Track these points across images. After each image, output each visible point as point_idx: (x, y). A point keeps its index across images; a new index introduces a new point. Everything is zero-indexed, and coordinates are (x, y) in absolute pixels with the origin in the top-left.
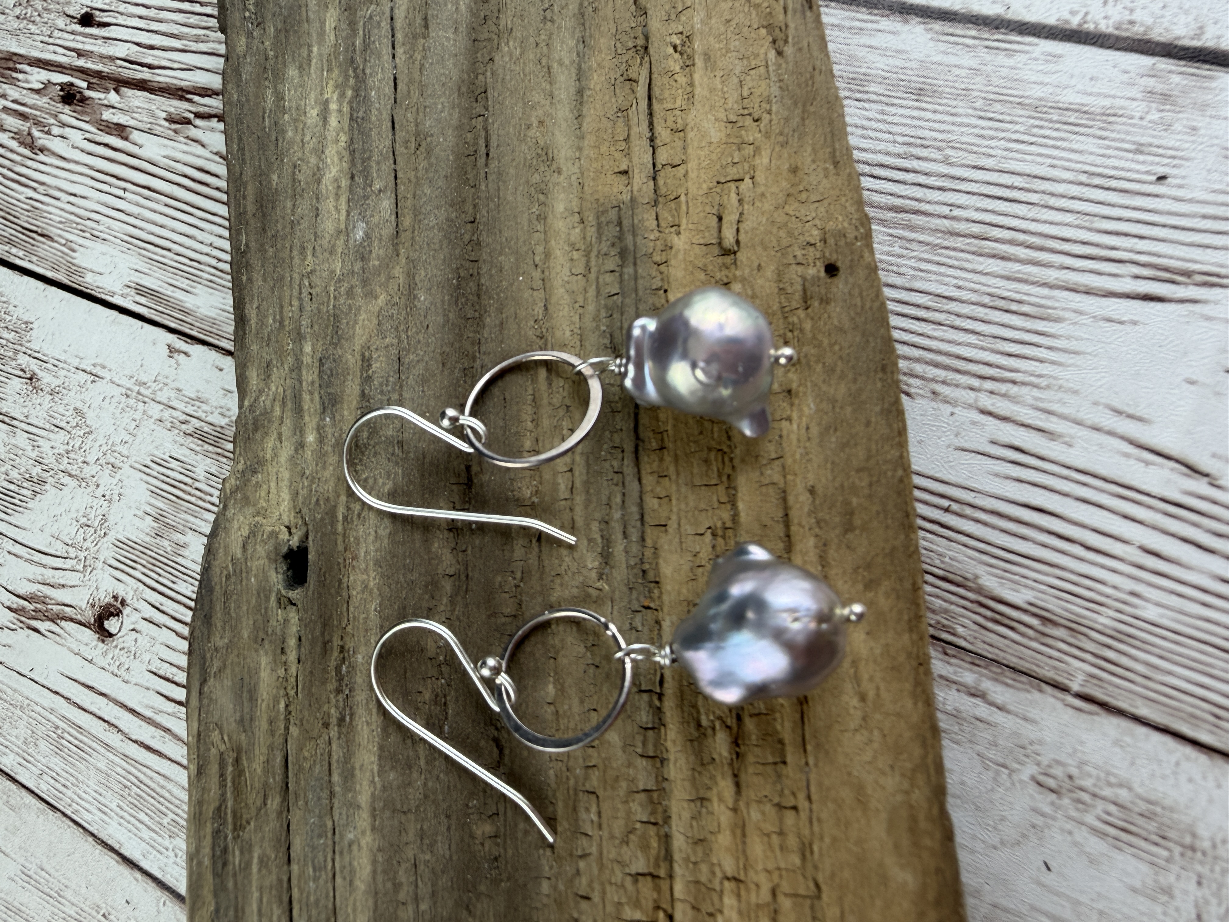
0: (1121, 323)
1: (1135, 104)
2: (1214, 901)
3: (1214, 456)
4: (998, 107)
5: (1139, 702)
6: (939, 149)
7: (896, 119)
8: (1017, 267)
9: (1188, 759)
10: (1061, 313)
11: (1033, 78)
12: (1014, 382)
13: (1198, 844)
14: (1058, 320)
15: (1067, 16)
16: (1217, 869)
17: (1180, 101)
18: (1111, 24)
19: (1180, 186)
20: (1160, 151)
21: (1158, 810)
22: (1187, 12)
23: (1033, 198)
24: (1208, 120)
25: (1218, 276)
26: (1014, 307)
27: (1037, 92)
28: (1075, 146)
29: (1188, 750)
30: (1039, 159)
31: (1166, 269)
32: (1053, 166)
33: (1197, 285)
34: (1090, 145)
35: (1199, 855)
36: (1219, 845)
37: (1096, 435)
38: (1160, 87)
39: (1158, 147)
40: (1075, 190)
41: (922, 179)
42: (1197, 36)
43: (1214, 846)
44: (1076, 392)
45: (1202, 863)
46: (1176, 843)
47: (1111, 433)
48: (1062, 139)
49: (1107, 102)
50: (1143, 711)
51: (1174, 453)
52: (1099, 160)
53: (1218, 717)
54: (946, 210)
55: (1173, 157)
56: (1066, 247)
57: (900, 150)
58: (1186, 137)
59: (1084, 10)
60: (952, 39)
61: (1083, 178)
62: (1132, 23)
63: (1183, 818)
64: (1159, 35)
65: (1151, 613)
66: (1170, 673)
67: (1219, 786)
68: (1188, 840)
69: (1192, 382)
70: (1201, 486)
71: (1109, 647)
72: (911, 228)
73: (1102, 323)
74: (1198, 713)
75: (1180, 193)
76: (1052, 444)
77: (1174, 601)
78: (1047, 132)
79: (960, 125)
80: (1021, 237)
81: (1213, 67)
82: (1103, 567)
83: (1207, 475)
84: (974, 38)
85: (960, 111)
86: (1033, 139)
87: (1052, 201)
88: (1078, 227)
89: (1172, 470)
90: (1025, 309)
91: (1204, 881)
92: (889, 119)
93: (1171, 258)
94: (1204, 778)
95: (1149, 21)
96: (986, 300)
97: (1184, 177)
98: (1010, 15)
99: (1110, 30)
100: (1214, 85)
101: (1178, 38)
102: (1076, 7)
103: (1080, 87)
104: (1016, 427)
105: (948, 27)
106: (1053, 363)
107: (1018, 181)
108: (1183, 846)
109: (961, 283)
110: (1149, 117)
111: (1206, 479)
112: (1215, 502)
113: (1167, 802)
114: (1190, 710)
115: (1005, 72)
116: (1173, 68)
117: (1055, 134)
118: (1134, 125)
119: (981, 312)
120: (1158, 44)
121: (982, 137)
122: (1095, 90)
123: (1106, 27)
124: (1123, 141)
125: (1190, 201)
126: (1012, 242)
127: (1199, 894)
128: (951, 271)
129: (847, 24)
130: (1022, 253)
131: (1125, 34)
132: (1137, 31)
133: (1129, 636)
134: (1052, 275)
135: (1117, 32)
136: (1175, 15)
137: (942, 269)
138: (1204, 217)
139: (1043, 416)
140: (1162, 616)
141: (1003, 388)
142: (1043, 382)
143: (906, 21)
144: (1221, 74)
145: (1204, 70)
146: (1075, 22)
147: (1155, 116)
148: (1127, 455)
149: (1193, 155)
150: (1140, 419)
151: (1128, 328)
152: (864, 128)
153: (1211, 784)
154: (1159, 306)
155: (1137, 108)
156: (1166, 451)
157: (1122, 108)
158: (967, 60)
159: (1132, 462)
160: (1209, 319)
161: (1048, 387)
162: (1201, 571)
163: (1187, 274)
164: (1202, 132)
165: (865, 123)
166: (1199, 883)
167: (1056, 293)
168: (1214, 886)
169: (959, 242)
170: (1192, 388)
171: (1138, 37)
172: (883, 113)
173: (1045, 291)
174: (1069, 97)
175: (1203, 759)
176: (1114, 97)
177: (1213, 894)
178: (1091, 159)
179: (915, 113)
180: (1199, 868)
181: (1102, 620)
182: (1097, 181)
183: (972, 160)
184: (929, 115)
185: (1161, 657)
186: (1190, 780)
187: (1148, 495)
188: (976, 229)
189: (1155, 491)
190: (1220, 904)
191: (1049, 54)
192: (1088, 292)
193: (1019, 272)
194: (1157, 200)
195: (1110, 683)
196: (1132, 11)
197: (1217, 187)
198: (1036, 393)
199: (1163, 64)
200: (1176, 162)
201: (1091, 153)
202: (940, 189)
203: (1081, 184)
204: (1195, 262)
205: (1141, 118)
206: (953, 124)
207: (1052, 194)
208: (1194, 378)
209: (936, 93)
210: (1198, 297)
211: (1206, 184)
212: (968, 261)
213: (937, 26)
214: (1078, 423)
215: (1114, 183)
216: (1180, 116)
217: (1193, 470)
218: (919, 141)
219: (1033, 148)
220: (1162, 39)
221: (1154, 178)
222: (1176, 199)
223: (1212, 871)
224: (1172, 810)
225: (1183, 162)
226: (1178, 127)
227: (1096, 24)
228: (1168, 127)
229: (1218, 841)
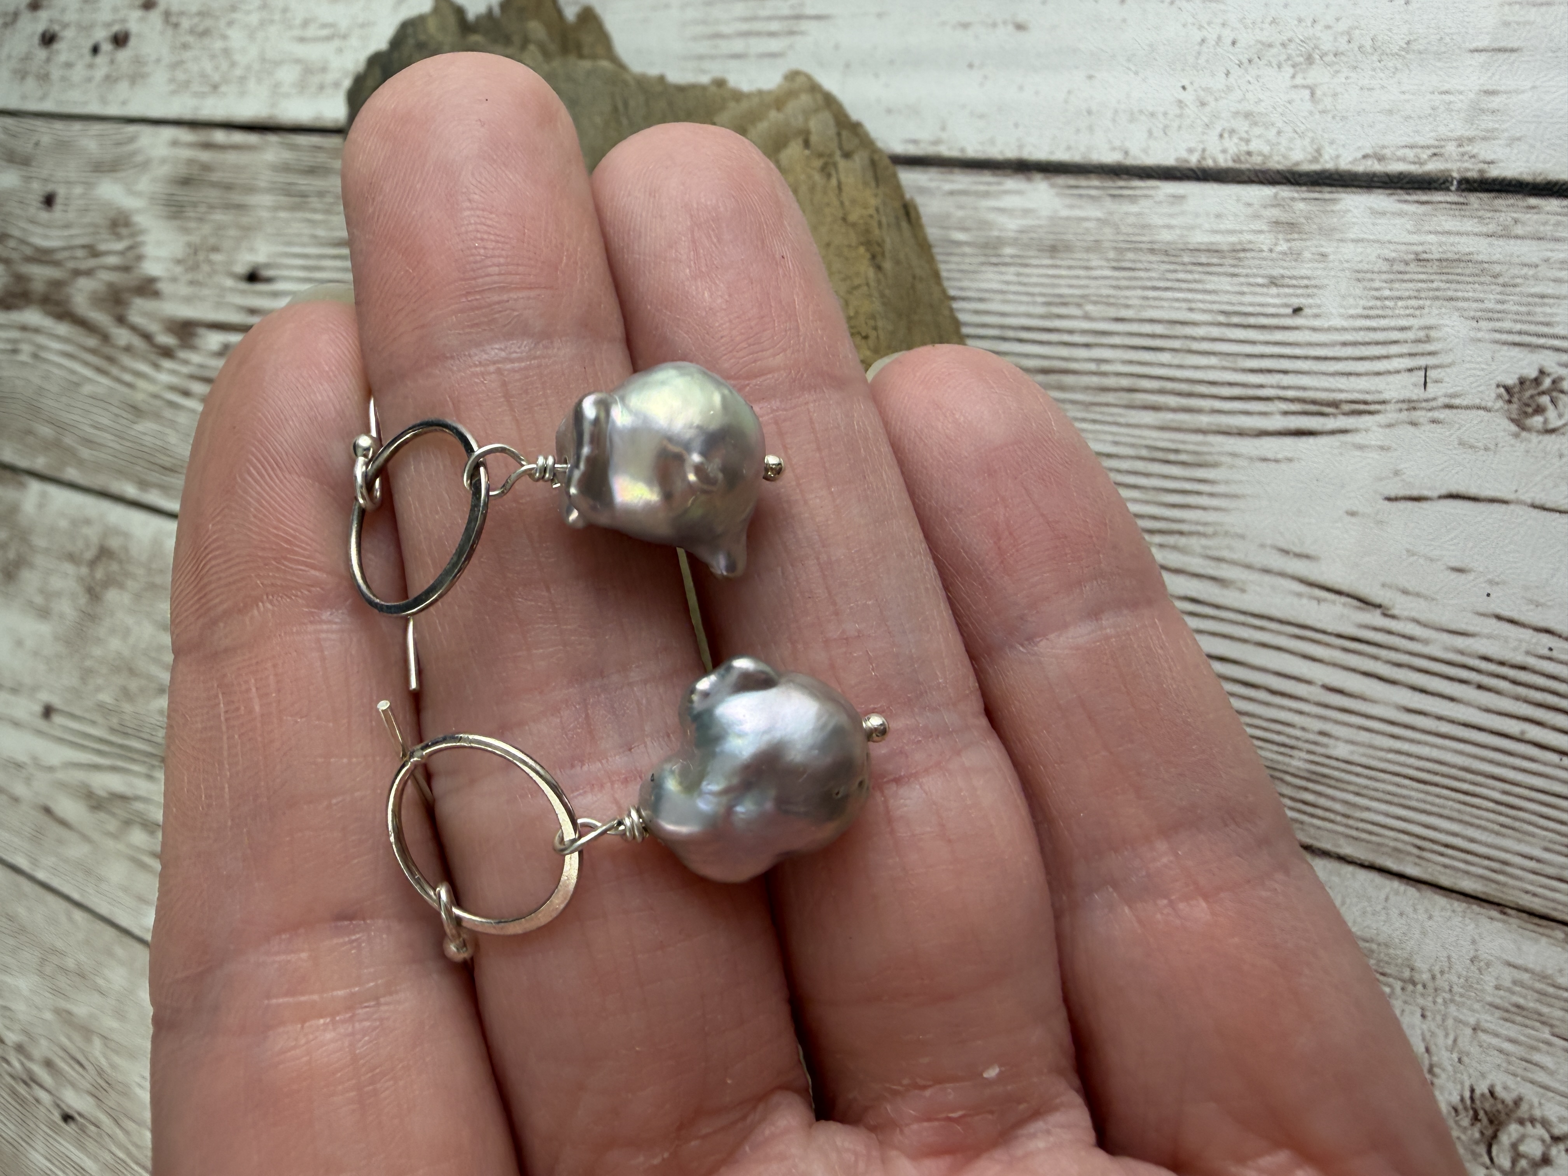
0: (1277, 461)
1: (1262, 237)
2: (1440, 1033)
3: (1384, 585)
4: (1130, 255)
5: (1342, 841)
6: (1079, 305)
7: (1034, 280)
8: (1169, 416)
9: (1397, 893)
10: (1216, 458)
11: (1160, 222)
12: (1181, 533)
13: (1417, 977)
14: (1215, 465)
15: (1184, 154)
16: (1440, 1000)
17: (1307, 228)
18: (1229, 157)
19: (1316, 316)
20: (1294, 282)
21: (1374, 946)
22: (1302, 136)
23: (1176, 344)
24: (1335, 244)
25: (1365, 403)
26: (1172, 457)
27: (1166, 236)
28: (1209, 287)
29: (1396, 884)
30: (1177, 305)
31: (1314, 402)
32: (1191, 310)
33: (1345, 414)
34: (1225, 283)
35: (1420, 987)
36: (1438, 976)
37: (1267, 578)
38: (1283, 216)
39: (1290, 278)
40: (1215, 332)
41: (1066, 338)
42: (1315, 160)
43: (1434, 978)
44: (1242, 537)
45: (1422, 995)
46: (1396, 978)
47: (1282, 574)
48: (1195, 281)
49: (1233, 239)
50: (1347, 850)
51: (1345, 588)
52: (1235, 299)
53: (1420, 848)
54: (1092, 367)
55: (1307, 287)
56: (1214, 390)
57: (1041, 310)
58: (1316, 265)
59: (1201, 146)
60: (1075, 192)
61: (1222, 319)
62: (1249, 153)
63: (1399, 952)
64: (1277, 163)
65: (1342, 750)
66: (1368, 809)
67: (1430, 917)
68: (1407, 974)
69: (1353, 514)
70: (1375, 618)
71: (1306, 789)
72: (1061, 388)
73: (1259, 465)
74: (1400, 845)
75: (1317, 323)
76: (1226, 592)
77: (1364, 736)
78: (1181, 276)
79: (1096, 278)
80: (1169, 385)
81: (1334, 189)
82: (1290, 710)
83: (1379, 606)
84: (1097, 188)
85: (1094, 263)
86: (1169, 284)
87: (1195, 346)
88: (1225, 368)
89: (1344, 605)
90: (1183, 457)
91: (1428, 1014)
92: (1026, 280)
93: (1317, 389)
94: (1415, 910)
95: (1266, 150)
96: (1144, 453)
97: (1319, 306)
98: (1130, 161)
99: (1231, 164)
100: (1337, 207)
101: (1297, 164)
102: (1192, 145)
103: (1207, 226)
104: (1188, 578)
105: (1071, 181)
106: (1216, 509)
107: (1159, 329)
108: (1403, 981)
109: (1117, 439)
110: (1279, 248)
111: (1378, 612)
112: (1390, 632)
113: (1381, 939)
114: (1392, 844)
115: (1131, 220)
116: (1296, 195)
117: (1189, 277)
118: (1264, 259)
119: (1140, 466)
120: (1278, 172)
121: (1118, 288)
122: (1222, 227)
123: (1224, 161)
124: (1255, 276)
125: (1329, 330)
126: (1162, 392)
127: (1425, 1027)
128: (1107, 428)
129: (975, 188)
130: (1173, 401)
131: (1243, 166)
132: (1256, 161)
133: (1324, 776)
134: (1204, 420)
135: (1237, 166)
136: (1291, 140)
137: (1098, 427)
138: (1344, 344)
139: (1213, 564)
140: (1352, 753)
141: (1171, 540)
142: (1210, 530)
143: (1029, 180)
144: (1343, 196)
145: (1326, 193)
146: (1193, 160)
147: (1283, 246)
148: (1299, 595)
149: (1326, 282)
150: (1307, 557)
151: (1284, 466)
152: (1002, 292)
153: (1422, 916)
154: (1311, 440)
155: (1265, 241)
156: (1337, 586)
157: (1250, 242)
158: (1093, 211)
159: (1305, 601)
160: (1361, 447)
161: (1215, 534)
162: (1386, 704)
163: (1335, 404)
164: (1331, 257)
165: (1004, 287)
166: (1423, 1016)
167: (1211, 438)
168: (1439, 1018)
169: (1110, 398)
170: (1353, 520)
171: (1257, 167)
172: (1018, 274)
173: (1200, 438)
174: (1199, 238)
175: (1411, 891)
176: (1241, 232)
177: (1438, 1027)
178: (1225, 298)
179: (1051, 272)
180: (1421, 1001)
181: (1295, 763)
182: (1235, 320)
183: (1113, 312)
184: (1063, 272)
185: (1358, 794)
186: (1401, 914)
187: (1324, 632)
188: (1125, 382)
189: (1330, 629)
190: (1447, 1035)
191: (1174, 196)
192: (1241, 433)
193: (1173, 420)
194: (1297, 332)
195: (1313, 826)
196: (1247, 141)
197: (1352, 312)
198: (1204, 541)
199: (1285, 192)
200: (1309, 291)
201: (1227, 292)
202: (1087, 346)
203: (1220, 324)
204: (1341, 391)
205: (1271, 251)
206: (1089, 278)
207: (1194, 339)
208: (1355, 509)
209: (1068, 248)
210: (1349, 427)
211: (1342, 311)
212: (1120, 415)
213: (1061, 180)
214: (1248, 567)
215: (1252, 320)
216: (1308, 243)
217: (1365, 603)
218: (1058, 300)
219: (1169, 294)
220: (1279, 167)
221: (1289, 311)
222: (1314, 329)
223: (1435, 1002)
224: (1387, 945)
225: (1315, 291)
226: (1307, 255)
227: (1214, 160)
228: (1296, 256)
229: (1437, 969)
